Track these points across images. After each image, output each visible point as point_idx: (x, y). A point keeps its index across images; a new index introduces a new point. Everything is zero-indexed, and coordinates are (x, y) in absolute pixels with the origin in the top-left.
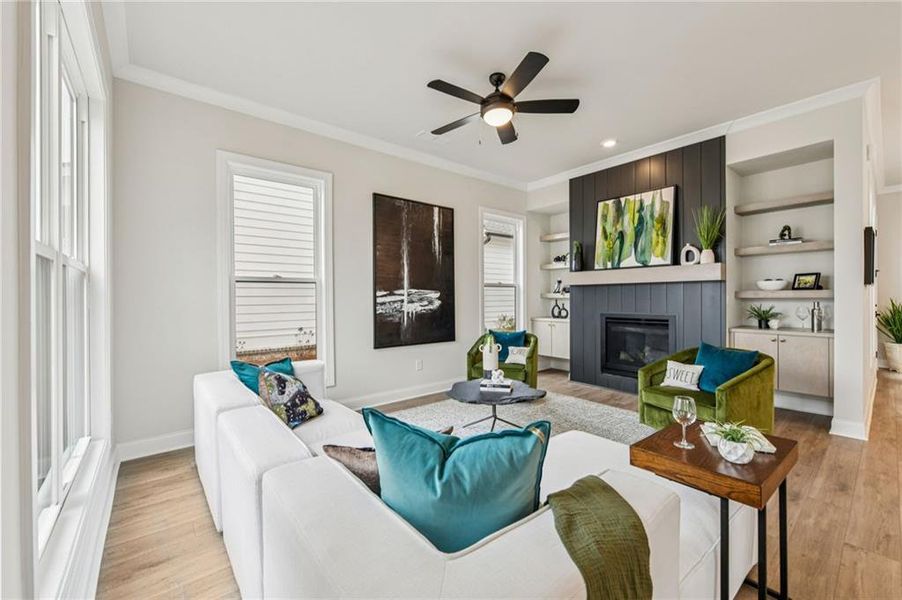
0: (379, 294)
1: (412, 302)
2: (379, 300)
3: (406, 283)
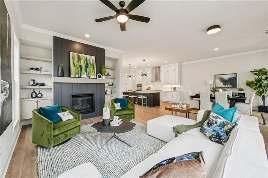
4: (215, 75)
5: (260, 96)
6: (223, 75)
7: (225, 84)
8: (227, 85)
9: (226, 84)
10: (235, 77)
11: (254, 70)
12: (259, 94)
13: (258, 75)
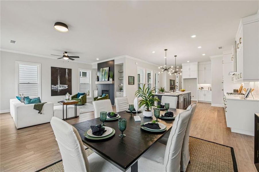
0: (52, 86)
1: (61, 87)
2: (52, 87)
3: (59, 83)
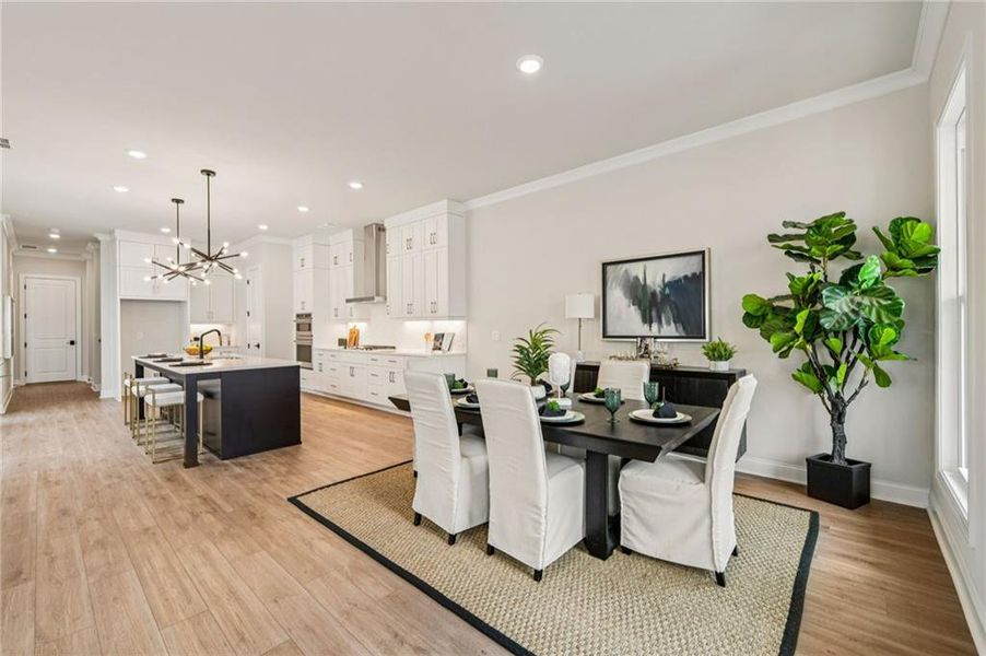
4: (605, 265)
5: (820, 392)
6: (641, 264)
7: (647, 320)
8: (660, 322)
9: (654, 313)
10: (694, 274)
11: (786, 224)
12: (813, 380)
13: (811, 259)
